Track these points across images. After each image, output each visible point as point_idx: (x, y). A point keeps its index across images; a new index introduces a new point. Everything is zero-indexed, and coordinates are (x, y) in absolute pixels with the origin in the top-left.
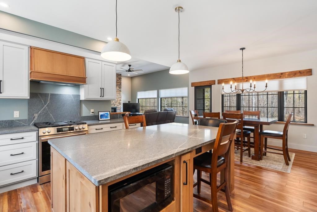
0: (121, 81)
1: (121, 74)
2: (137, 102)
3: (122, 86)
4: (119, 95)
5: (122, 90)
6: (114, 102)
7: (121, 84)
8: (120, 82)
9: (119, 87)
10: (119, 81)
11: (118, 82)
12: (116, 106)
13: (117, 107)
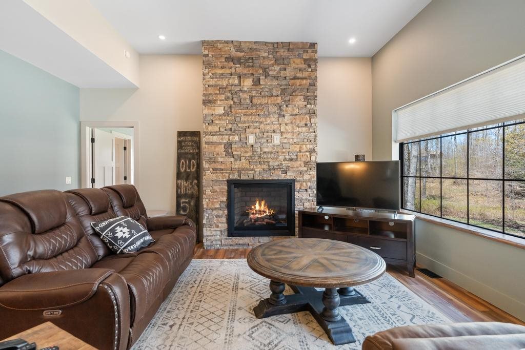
0: (315, 70)
1: (313, 45)
2: (395, 157)
3: (318, 93)
4: (304, 129)
5: (318, 108)
6: (281, 158)
7: (313, 85)
8: (310, 77)
9: (306, 98)
10: (306, 74)
11: (302, 79)
12: (290, 176)
13: (294, 181)
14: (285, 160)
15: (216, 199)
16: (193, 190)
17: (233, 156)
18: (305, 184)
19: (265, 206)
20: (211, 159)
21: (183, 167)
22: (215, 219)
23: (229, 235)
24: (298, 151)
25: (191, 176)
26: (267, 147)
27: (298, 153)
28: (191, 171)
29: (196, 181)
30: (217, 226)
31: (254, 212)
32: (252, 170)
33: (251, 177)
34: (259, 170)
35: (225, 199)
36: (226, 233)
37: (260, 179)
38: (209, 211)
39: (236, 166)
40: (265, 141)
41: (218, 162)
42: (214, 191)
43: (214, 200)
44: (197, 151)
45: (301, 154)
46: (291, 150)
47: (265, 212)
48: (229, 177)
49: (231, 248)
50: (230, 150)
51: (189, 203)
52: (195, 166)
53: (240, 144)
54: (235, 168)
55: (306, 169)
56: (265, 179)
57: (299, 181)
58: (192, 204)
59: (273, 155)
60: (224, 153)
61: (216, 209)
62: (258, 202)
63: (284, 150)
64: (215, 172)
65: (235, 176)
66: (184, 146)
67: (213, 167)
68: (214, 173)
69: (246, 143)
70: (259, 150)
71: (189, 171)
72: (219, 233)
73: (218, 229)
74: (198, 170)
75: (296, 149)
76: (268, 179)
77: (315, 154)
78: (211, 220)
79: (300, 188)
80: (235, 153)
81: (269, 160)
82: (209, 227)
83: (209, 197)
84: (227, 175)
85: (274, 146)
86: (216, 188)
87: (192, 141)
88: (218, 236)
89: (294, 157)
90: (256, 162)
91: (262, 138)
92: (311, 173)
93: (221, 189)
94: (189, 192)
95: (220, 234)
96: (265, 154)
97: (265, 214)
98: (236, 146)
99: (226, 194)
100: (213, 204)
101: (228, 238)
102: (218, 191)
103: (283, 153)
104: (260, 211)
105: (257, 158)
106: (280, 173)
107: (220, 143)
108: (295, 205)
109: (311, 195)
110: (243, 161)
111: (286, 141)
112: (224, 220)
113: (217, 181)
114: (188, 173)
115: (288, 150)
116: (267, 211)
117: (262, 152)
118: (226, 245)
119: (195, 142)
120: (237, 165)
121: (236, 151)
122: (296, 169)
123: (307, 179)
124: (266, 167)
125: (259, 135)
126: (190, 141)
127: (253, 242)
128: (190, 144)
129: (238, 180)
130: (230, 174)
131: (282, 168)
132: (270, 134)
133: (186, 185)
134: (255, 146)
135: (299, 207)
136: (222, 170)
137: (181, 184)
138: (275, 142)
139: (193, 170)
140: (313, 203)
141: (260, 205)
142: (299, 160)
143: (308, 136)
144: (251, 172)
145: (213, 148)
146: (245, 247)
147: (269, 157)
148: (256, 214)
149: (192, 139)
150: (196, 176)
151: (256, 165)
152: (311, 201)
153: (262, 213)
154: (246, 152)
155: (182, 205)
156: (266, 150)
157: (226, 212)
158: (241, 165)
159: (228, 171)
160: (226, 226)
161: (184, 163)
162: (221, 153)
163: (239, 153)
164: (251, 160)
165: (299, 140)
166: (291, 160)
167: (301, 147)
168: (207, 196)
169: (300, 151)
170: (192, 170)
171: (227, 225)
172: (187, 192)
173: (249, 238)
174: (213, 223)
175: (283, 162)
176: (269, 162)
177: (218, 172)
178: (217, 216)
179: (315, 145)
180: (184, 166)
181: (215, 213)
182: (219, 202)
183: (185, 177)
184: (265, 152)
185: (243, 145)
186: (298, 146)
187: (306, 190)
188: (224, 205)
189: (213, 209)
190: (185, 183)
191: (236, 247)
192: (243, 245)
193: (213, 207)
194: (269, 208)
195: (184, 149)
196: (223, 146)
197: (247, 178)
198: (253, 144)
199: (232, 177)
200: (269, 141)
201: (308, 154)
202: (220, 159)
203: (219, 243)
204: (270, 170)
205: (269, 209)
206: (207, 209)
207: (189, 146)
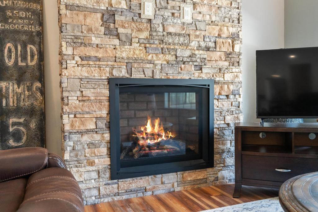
13: (212, 82)
14: (199, 48)
15: (88, 113)
16: (32, 101)
17: (118, 36)
18: (226, 86)
19: (160, 127)
20: (77, 37)
21: (10, 57)
22: (87, 150)
23: (112, 178)
24: (216, 35)
25: (28, 75)
26: (174, 25)
27: (217, 39)
28: (27, 66)
29: (38, 84)
30: (91, 164)
31: (145, 136)
32: (150, 62)
33: (149, 74)
34: (160, 62)
35: (104, 113)
36: (108, 175)
37: (163, 78)
38: (75, 137)
39: (124, 55)
40: (170, 14)
41: (90, 45)
42: (83, 99)
43: (86, 116)
44: (38, 28)
45: (221, 40)
46: (207, 34)
47: (159, 135)
48: (111, 73)
49: (116, 198)
50: (112, 25)
51: (26, 125)
52: (36, 57)
53: (129, 16)
54: (122, 58)
55: (227, 64)
56: (171, 77)
57: (218, 83)
58: (33, 125)
59: (182, 39)
60: (103, 29)
61: (88, 131)
62: (149, 121)
63: (198, 33)
64: (85, 62)
65: (121, 73)
66: (10, 17)
67: (82, 54)
68: (83, 66)
69: (140, 14)
70: (160, 29)
71: (24, 64)
72: (94, 175)
73: (94, 168)
74: (42, 63)
75: (215, 32)
76: (175, 78)
77: (239, 42)
78: (80, 153)
79: (220, 94)
80: (121, 30)
81: (177, 47)
82: (77, 167)
83: (74, 110)
84: (108, 69)
85: (184, 24)
86: (88, 93)
87: (27, 10)
88: (93, 181)
89: (212, 45)
90: (156, 49)
91: (166, 8)
92: (234, 70)
93: (97, 95)
94: (26, 104)
95: (97, 177)
96: (170, 36)
97: (160, 139)
98: (123, 18)
99: (107, 104)
100: (83, 123)
101: (110, 182)
102: (92, 98)
103: (197, 36)
104: (153, 135)
105: (157, 42)
106: (193, 69)
107: (95, 11)
108: (214, 120)
109: (233, 104)
110: (135, 45)
111: (200, 17)
112: (104, 150)
113: (89, 80)
114: (21, 68)
115: (203, 33)
116: (164, 134)
117: (165, 33)
118: (108, 196)
119: (34, 12)
120: (125, 52)
121: (123, 27)
122: (214, 64)
123: (229, 79)
124: (171, 58)
125: (160, 3)
126: (21, 9)
127: (152, 184)
128: (23, 14)
129: (127, 78)
130: (113, 68)
131: (196, 61)
132: (178, 4)
133: (19, 91)
134: (154, 22)
135: (218, 122)
136: (99, 60)
137: (7, 89)
138: (185, 18)
139: (33, 63)
140: (236, 115)
141: (153, 126)
142: (218, 49)
143: (230, 13)
144: (148, 65)
145: (81, 17)
146: (140, 195)
147: (176, 41)
148: (147, 139)
149: (27, 5)
150: (38, 74)
151: (156, 54)
152: (234, 113)
153: (156, 137)
154: (140, 30)
155: (11, 129)
156: (171, 30)
157: (107, 136)
158: (132, 52)
159: (110, 63)
160: (107, 161)
161: (13, 49)
162: (97, 29)
163: (129, 31)
164: (148, 45)
165: (218, 19)
166: (208, 49)
167: (220, 30)
168: (70, 109)
169: (219, 35)
170: (30, 64)
171: (109, 159)
172: (22, 104)
173: (147, 177)
174: (82, 158)
175: (197, 52)
176: (176, 50)
177: (91, 63)
178: (92, 145)
179: (239, 29)
180: (13, 55)
181: (86, 138)
182: (94, 120)
183: (16, 75)
184: (170, 34)
185: (135, 18)
186: (218, 28)
187: (227, 96)
188: (102, 124)
189: (81, 133)
190: (16, 86)
191: (125, 197)
192: (136, 191)
193: (82, 128)
194: (166, 130)
195: (11, 23)
196: (99, 15)
197: (142, 76)
198: (152, 18)
199: (116, 73)
200: (176, 15)
201: (230, 41)
202: (95, 40)
203: (95, 192)
204: (178, 63)
205: (166, 132)
206: (70, 133)
207: (21, 18)
